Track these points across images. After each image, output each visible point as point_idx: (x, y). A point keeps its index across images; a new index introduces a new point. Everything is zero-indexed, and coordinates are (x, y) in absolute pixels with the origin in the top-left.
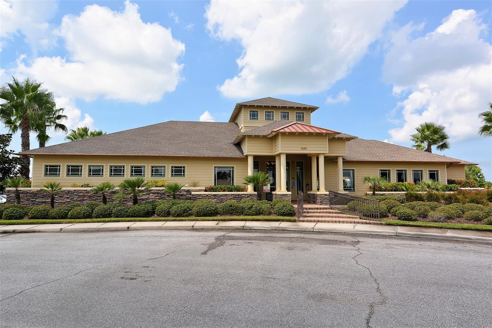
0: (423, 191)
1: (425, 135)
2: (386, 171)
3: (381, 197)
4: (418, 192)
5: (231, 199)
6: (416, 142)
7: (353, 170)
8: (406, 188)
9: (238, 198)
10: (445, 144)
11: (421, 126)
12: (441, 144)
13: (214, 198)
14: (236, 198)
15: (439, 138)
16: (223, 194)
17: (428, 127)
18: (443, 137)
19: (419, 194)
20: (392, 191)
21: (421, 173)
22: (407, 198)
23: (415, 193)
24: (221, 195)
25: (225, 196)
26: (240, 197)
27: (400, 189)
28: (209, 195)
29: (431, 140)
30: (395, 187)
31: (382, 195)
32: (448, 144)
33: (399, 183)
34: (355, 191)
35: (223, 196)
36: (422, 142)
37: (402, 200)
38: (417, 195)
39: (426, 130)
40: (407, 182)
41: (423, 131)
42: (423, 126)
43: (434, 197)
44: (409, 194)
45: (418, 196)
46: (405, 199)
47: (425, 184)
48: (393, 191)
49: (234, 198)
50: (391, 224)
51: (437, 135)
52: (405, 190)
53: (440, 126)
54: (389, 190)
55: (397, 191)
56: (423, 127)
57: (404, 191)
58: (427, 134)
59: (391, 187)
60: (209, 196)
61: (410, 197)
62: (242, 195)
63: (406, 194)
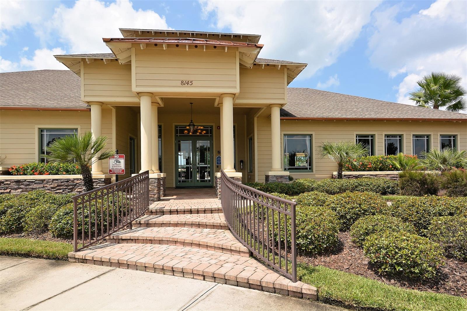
0: (433, 169)
1: (430, 91)
2: (368, 136)
3: (351, 181)
4: (426, 172)
5: (52, 188)
6: (417, 103)
7: (311, 136)
8: (401, 164)
9: (66, 186)
10: (459, 102)
11: (426, 79)
12: (454, 103)
13: (16, 187)
14: (61, 187)
15: (452, 94)
16: (36, 180)
17: (436, 79)
18: (459, 93)
19: (428, 175)
20: (375, 170)
21: (428, 140)
22: (403, 184)
23: (421, 174)
24: (32, 182)
25: (39, 183)
26: (71, 185)
27: (391, 166)
28: (7, 180)
29: (439, 97)
30: (381, 162)
31: (357, 177)
32: (464, 104)
33: (389, 156)
34: (312, 171)
35: (35, 183)
36: (426, 102)
37: (392, 187)
38: (424, 177)
39: (432, 85)
40: (403, 153)
41: (428, 85)
42: (427, 79)
43: (463, 180)
44: (407, 175)
45: (426, 180)
46: (398, 185)
47: (436, 156)
48: (377, 171)
49: (58, 186)
50: (334, 298)
51: (448, 89)
52: (399, 167)
53: (454, 77)
54: (370, 168)
55: (385, 170)
56: (428, 81)
57: (397, 169)
58: (434, 89)
59: (374, 162)
60: (5, 184)
61: (408, 181)
62: (76, 182)
63: (401, 176)
